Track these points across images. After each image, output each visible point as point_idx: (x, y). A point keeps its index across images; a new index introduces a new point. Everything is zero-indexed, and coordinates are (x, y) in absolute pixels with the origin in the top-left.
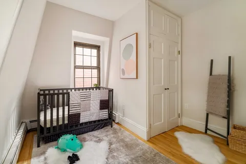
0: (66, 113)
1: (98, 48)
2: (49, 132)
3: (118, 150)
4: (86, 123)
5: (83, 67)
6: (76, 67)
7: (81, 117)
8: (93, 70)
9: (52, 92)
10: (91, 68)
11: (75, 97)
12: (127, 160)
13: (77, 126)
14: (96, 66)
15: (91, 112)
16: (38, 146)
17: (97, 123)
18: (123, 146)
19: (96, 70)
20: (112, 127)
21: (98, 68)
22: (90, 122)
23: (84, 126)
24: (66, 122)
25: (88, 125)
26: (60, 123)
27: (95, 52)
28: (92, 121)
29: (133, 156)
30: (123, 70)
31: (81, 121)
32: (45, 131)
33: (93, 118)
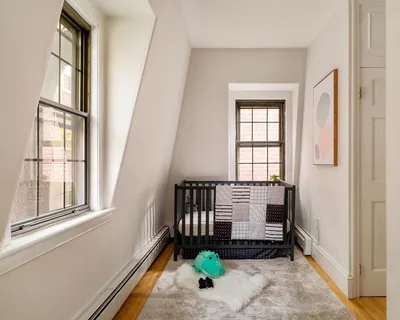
0: (211, 219)
1: (280, 105)
2: (188, 243)
3: (279, 294)
4: (242, 241)
5: (253, 145)
6: (239, 145)
7: (233, 228)
8: (270, 148)
9: (200, 185)
10: (268, 144)
11: (223, 195)
12: (285, 312)
13: (227, 242)
14: (277, 140)
15: (251, 225)
16: (175, 260)
17: (261, 246)
18: (291, 292)
19: (278, 149)
20: (292, 260)
21: (281, 144)
22: (248, 241)
23: (238, 245)
24: (211, 233)
25: (246, 245)
26: (203, 233)
27: (274, 113)
28: (252, 241)
29: (298, 311)
30: (317, 147)
31: (233, 237)
32: (183, 241)
33: (254, 236)
